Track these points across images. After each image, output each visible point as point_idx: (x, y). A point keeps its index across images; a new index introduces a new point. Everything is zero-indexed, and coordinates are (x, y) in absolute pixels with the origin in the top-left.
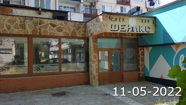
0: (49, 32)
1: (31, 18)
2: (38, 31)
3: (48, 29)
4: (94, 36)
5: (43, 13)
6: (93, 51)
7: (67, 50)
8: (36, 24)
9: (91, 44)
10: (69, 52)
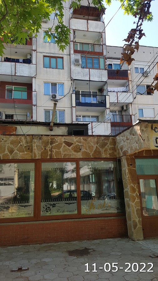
0: (63, 154)
1: (40, 136)
2: (49, 154)
3: (61, 150)
4: (129, 156)
5: (55, 128)
6: (129, 180)
7: (88, 176)
8: (46, 144)
9: (125, 168)
10: (91, 181)
